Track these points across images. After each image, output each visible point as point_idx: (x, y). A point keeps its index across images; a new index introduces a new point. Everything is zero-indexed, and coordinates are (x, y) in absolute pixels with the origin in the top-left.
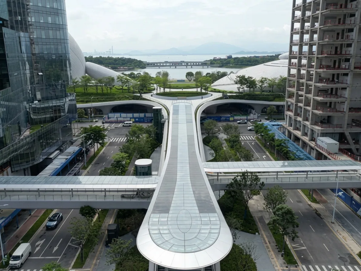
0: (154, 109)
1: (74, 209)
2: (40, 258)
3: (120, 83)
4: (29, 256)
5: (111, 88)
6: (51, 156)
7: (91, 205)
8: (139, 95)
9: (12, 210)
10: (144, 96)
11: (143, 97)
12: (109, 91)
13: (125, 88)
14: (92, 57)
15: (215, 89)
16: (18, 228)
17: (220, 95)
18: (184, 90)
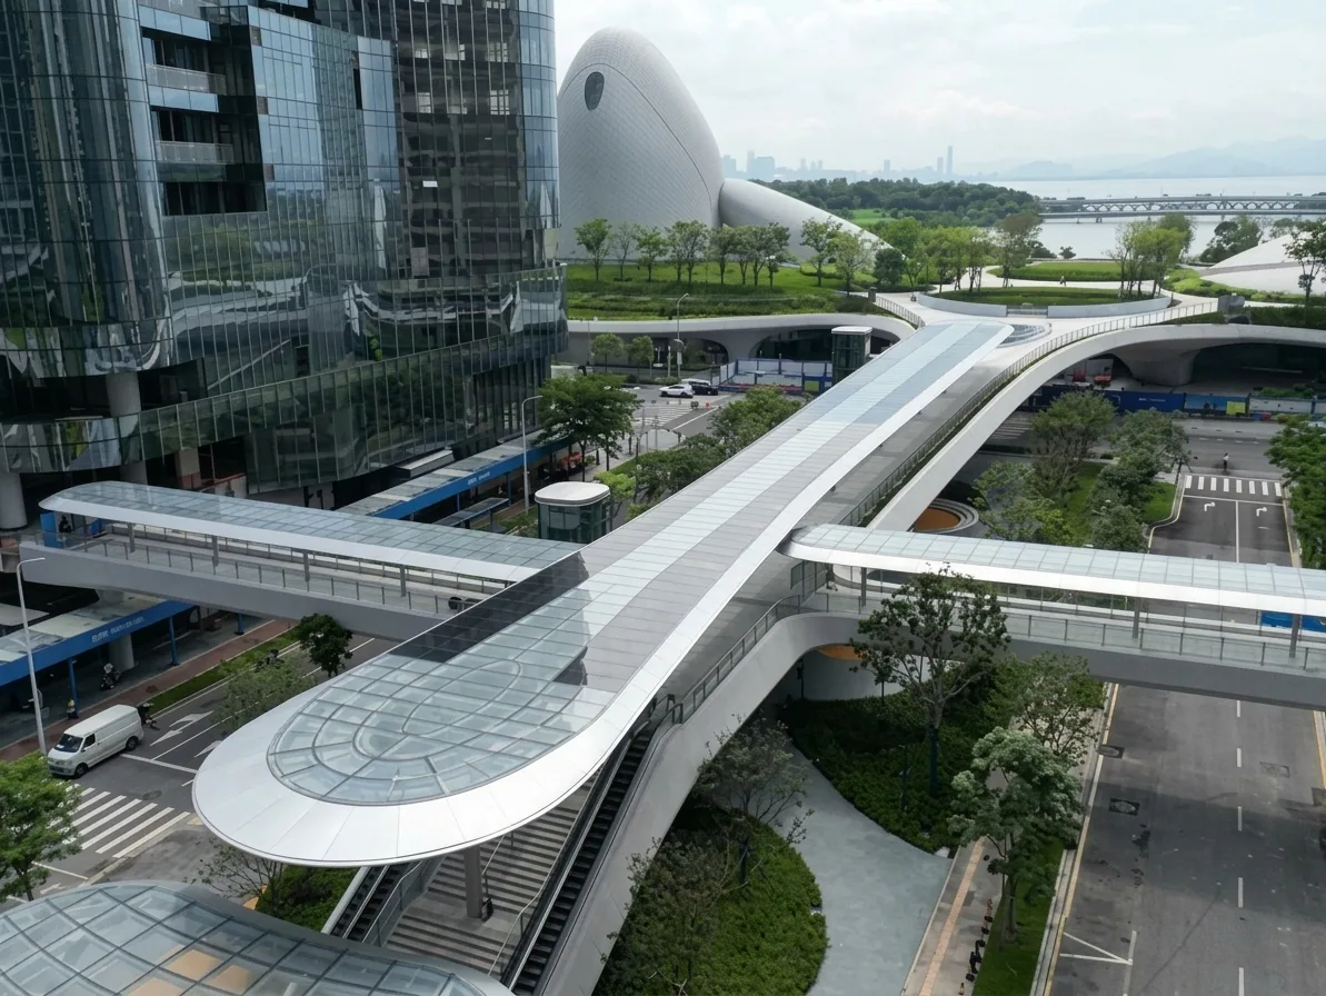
0: (838, 335)
1: (377, 637)
2: (152, 761)
3: (812, 252)
4: (127, 749)
5: (773, 269)
6: (410, 467)
7: (338, 616)
8: (866, 295)
9: (149, 599)
10: (882, 299)
11: (877, 303)
12: (764, 281)
13: (830, 269)
14: (844, 180)
15: (1208, 284)
16: (174, 664)
17: (1210, 305)
18: (1070, 285)
